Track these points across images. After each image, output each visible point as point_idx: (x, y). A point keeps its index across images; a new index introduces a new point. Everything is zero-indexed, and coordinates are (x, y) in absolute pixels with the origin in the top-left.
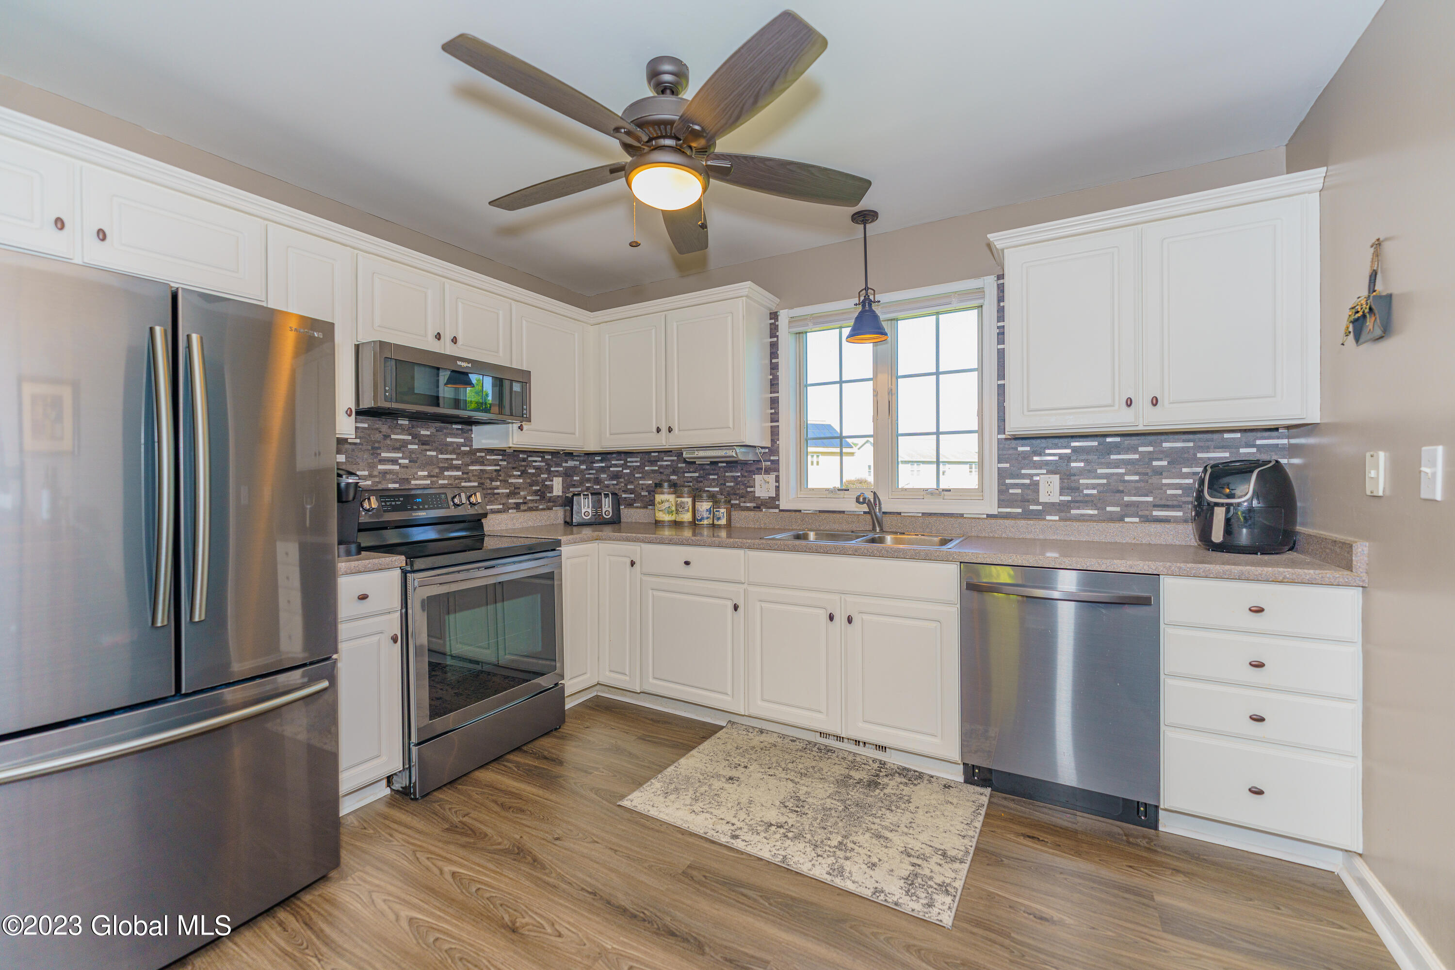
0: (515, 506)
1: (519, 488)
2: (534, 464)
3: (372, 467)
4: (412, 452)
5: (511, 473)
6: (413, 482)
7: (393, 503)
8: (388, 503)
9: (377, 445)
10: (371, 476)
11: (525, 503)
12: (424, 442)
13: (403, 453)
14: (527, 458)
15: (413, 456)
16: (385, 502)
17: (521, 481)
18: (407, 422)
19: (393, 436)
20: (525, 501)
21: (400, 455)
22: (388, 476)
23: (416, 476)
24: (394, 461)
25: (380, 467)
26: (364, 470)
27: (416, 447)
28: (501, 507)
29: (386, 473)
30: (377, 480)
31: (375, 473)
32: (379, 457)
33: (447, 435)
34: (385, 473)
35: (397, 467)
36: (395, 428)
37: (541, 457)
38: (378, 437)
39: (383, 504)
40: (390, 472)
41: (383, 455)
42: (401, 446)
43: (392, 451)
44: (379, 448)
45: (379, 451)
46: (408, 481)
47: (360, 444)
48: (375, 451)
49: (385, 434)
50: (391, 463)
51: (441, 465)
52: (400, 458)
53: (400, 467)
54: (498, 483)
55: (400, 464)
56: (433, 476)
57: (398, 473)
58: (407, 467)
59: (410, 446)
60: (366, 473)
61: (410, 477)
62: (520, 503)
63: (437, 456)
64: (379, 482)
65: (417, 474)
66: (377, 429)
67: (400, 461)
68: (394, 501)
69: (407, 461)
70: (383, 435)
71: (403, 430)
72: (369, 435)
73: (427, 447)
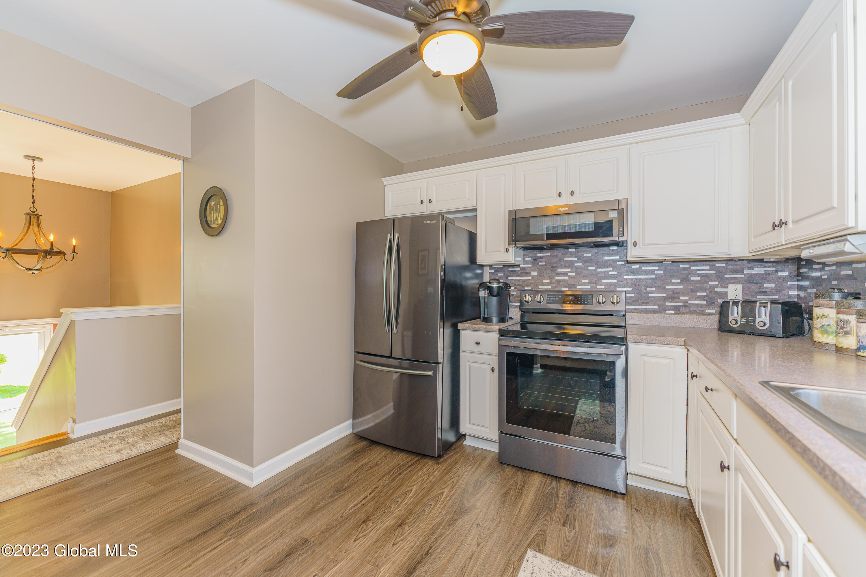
0: (673, 308)
1: (678, 293)
2: (699, 272)
3: (551, 278)
4: (578, 268)
5: (669, 281)
6: (578, 287)
7: (554, 299)
8: (551, 299)
9: (555, 265)
10: (551, 283)
11: (685, 306)
12: (586, 261)
13: (571, 269)
14: (690, 268)
15: (578, 270)
16: (550, 298)
17: (681, 287)
18: (574, 250)
19: (565, 259)
20: (686, 304)
21: (570, 270)
22: (561, 283)
23: (580, 283)
24: (565, 274)
25: (556, 278)
26: (547, 280)
27: (581, 264)
28: (656, 307)
29: (561, 281)
30: (555, 285)
31: (554, 281)
32: (556, 272)
33: (604, 255)
34: (559, 281)
35: (567, 278)
36: (566, 254)
37: (709, 265)
38: (556, 260)
39: (548, 299)
40: (563, 280)
41: (559, 270)
42: (570, 265)
43: (565, 268)
44: (556, 267)
45: (556, 269)
46: (574, 286)
47: (545, 265)
48: (554, 268)
49: (560, 258)
50: (563, 275)
51: (599, 275)
52: (569, 272)
53: (569, 277)
54: (654, 289)
55: (569, 276)
56: (593, 283)
57: (568, 281)
58: (574, 278)
59: (576, 264)
60: (548, 281)
61: (576, 283)
62: (680, 306)
63: (596, 270)
64: (556, 287)
65: (581, 281)
66: (555, 256)
67: (569, 274)
68: (556, 298)
69: (574, 274)
70: (559, 259)
71: (572, 255)
72: (551, 260)
73: (589, 264)
